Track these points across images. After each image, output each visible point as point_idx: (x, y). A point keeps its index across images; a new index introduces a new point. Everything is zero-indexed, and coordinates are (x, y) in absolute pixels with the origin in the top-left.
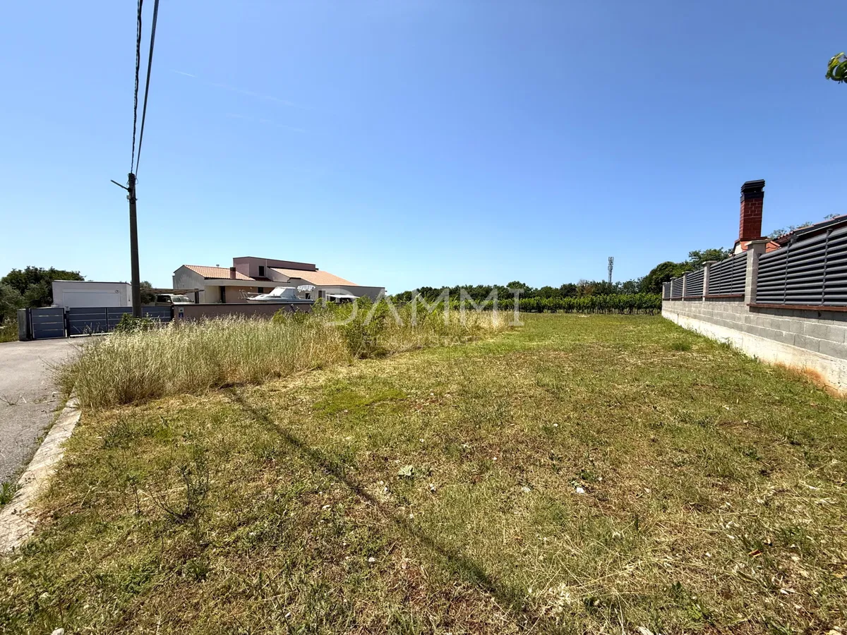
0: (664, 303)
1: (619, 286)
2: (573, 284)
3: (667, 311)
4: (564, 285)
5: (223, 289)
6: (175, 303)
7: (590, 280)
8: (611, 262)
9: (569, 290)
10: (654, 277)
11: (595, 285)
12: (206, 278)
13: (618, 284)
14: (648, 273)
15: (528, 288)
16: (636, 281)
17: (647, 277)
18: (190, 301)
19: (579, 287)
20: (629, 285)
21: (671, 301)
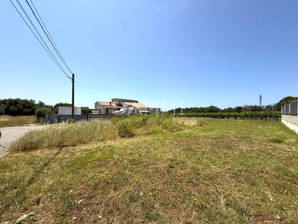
0: (282, 116)
1: (264, 107)
2: (241, 106)
3: (283, 119)
4: (237, 107)
5: (107, 109)
6: (94, 113)
7: (249, 105)
8: (261, 97)
9: (239, 109)
10: (281, 103)
11: (252, 107)
12: (103, 106)
13: (264, 106)
14: (278, 102)
15: (218, 108)
16: (273, 105)
17: (278, 104)
18: (98, 113)
19: (244, 108)
20: (269, 107)
21: (285, 115)
